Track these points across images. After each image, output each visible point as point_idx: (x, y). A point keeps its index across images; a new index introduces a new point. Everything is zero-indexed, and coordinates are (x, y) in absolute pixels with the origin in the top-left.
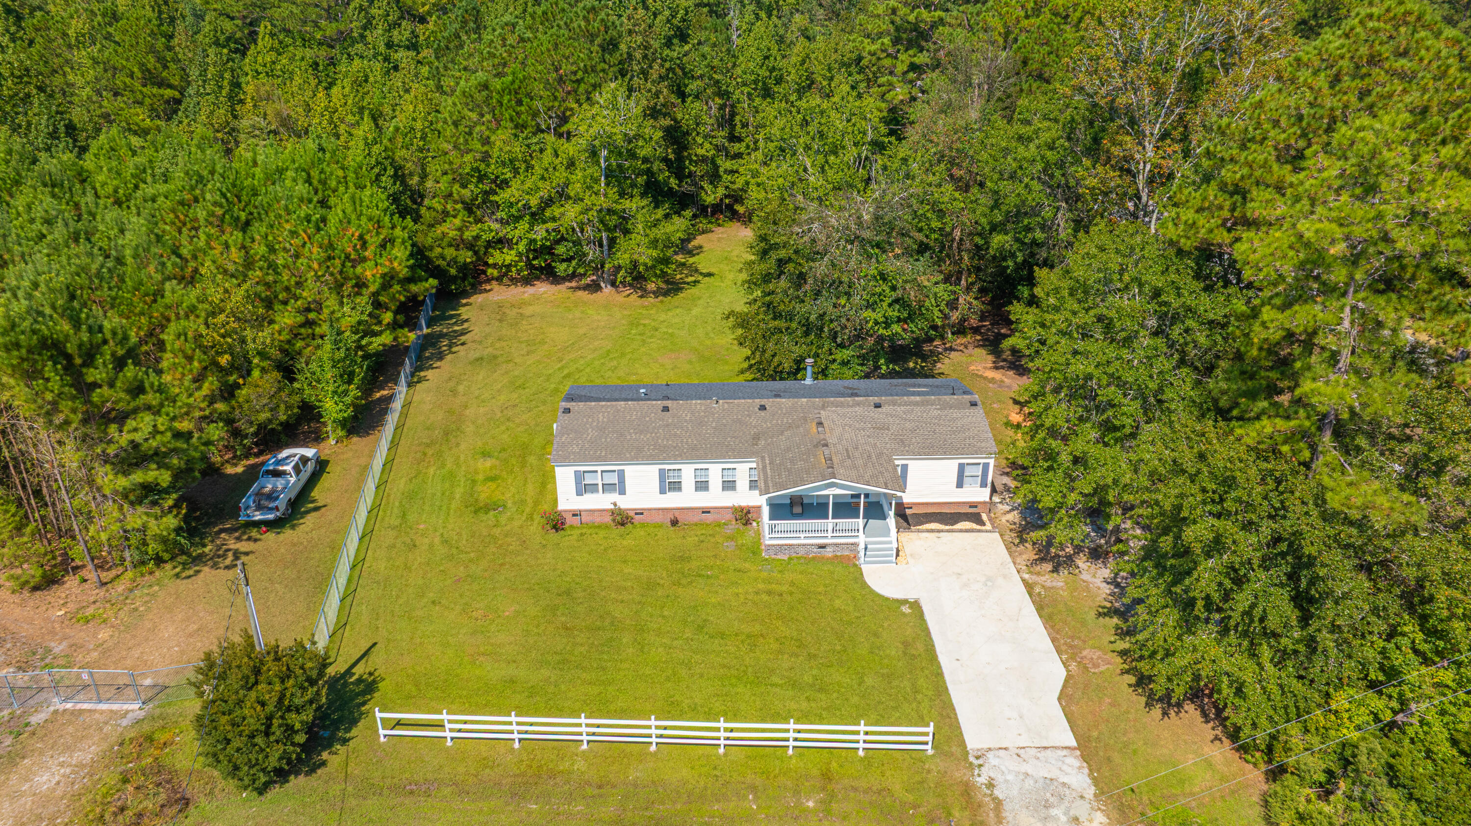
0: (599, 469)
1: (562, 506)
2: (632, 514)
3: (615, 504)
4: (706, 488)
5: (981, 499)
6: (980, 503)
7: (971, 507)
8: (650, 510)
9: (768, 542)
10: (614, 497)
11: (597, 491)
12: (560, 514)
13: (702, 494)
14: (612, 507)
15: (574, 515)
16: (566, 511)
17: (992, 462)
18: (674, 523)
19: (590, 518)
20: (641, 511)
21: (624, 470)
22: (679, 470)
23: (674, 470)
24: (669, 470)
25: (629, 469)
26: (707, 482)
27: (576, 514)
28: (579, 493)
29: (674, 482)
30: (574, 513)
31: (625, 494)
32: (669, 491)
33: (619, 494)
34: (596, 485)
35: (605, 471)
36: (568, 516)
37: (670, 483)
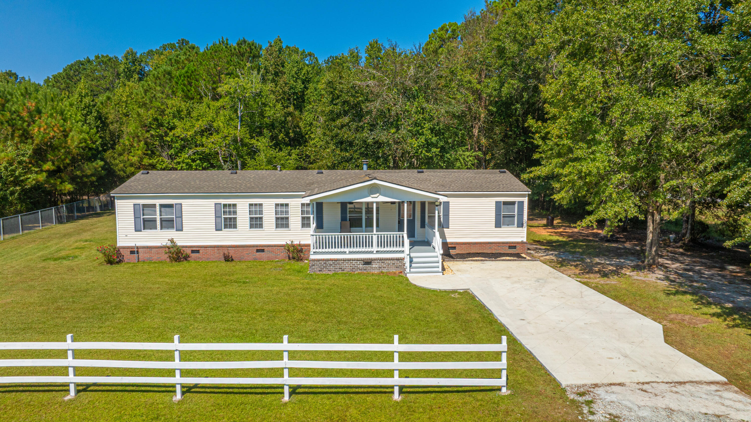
0: (158, 202)
1: (121, 243)
2: (188, 251)
3: (172, 241)
4: (261, 226)
5: (519, 240)
6: (518, 243)
7: (510, 247)
8: (206, 247)
9: (312, 257)
10: (172, 234)
11: (155, 228)
12: (118, 251)
13: (256, 232)
14: (169, 244)
15: (132, 252)
16: (124, 248)
17: (526, 200)
18: (228, 259)
19: (147, 256)
20: (197, 249)
21: (181, 204)
22: (235, 205)
23: (230, 205)
24: (225, 205)
25: (185, 203)
26: (261, 218)
27: (134, 251)
28: (137, 230)
29: (230, 219)
30: (132, 250)
31: (182, 230)
32: (225, 228)
33: (177, 230)
34: (154, 221)
35: (162, 206)
36: (126, 253)
37: (225, 219)
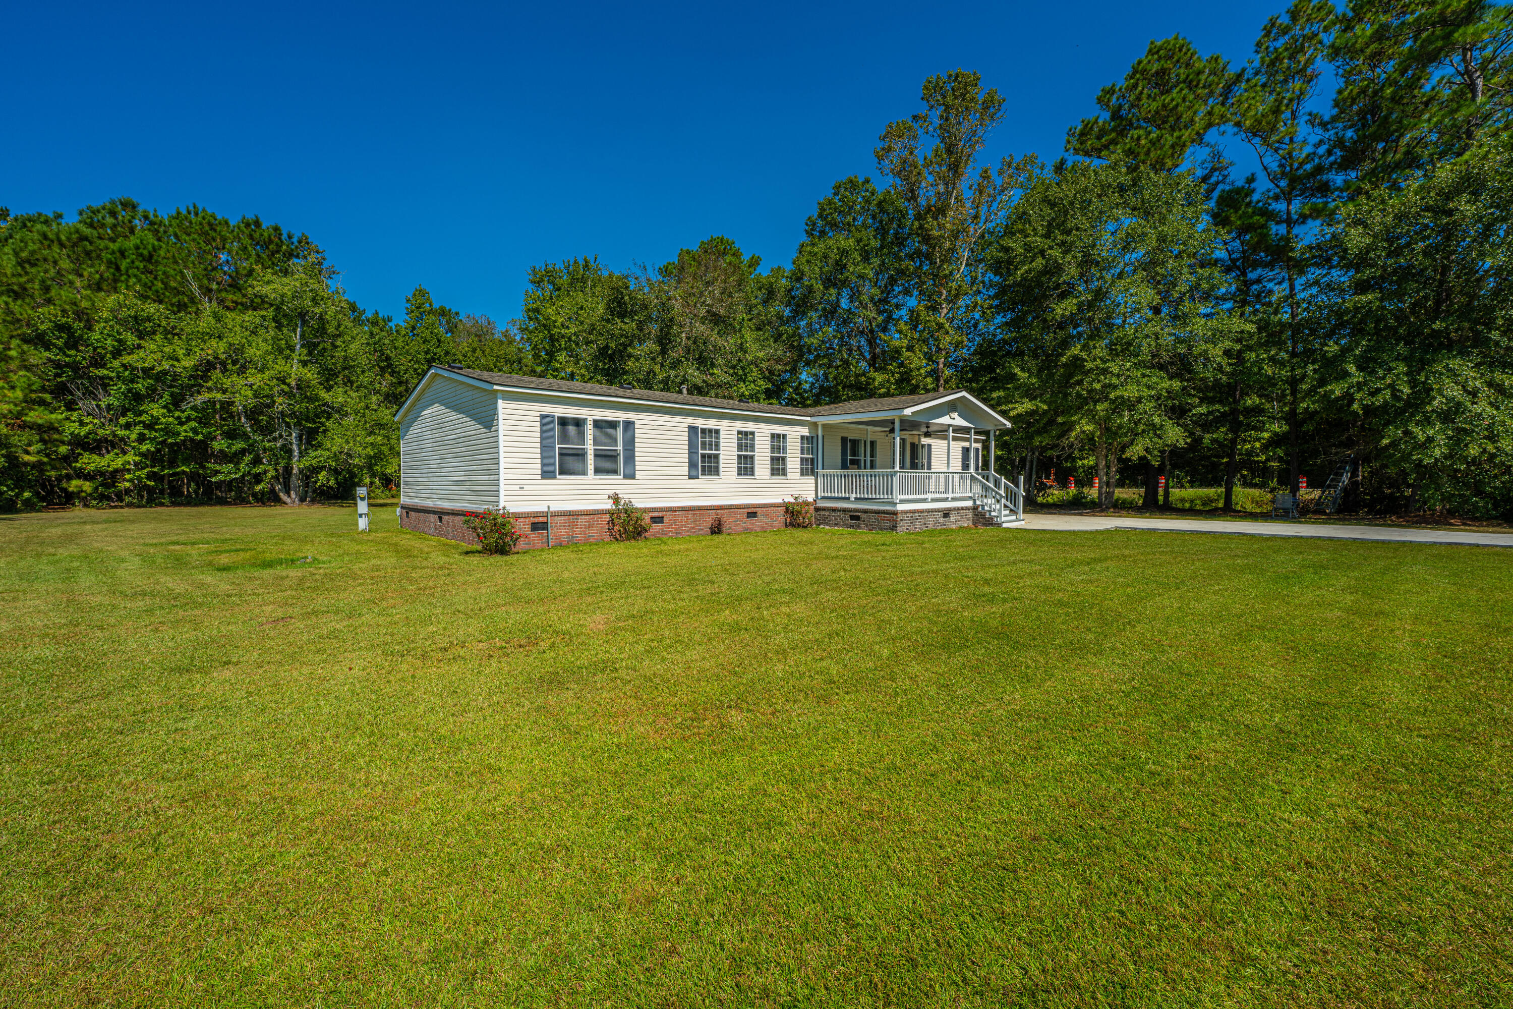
0: (590, 414)
1: (506, 506)
2: (647, 518)
3: (616, 499)
4: (752, 472)
8: (674, 510)
10: (615, 484)
11: (584, 472)
13: (746, 482)
14: (609, 505)
15: (536, 527)
16: (517, 516)
18: (716, 531)
19: (568, 532)
20: (661, 514)
21: (633, 423)
22: (717, 432)
23: (710, 431)
24: (703, 431)
25: (642, 420)
26: (752, 457)
27: (539, 524)
28: (547, 473)
29: (710, 456)
30: (536, 520)
31: (633, 477)
32: (703, 473)
33: (625, 477)
34: (582, 454)
35: (598, 424)
36: (522, 528)
37: (703, 456)
